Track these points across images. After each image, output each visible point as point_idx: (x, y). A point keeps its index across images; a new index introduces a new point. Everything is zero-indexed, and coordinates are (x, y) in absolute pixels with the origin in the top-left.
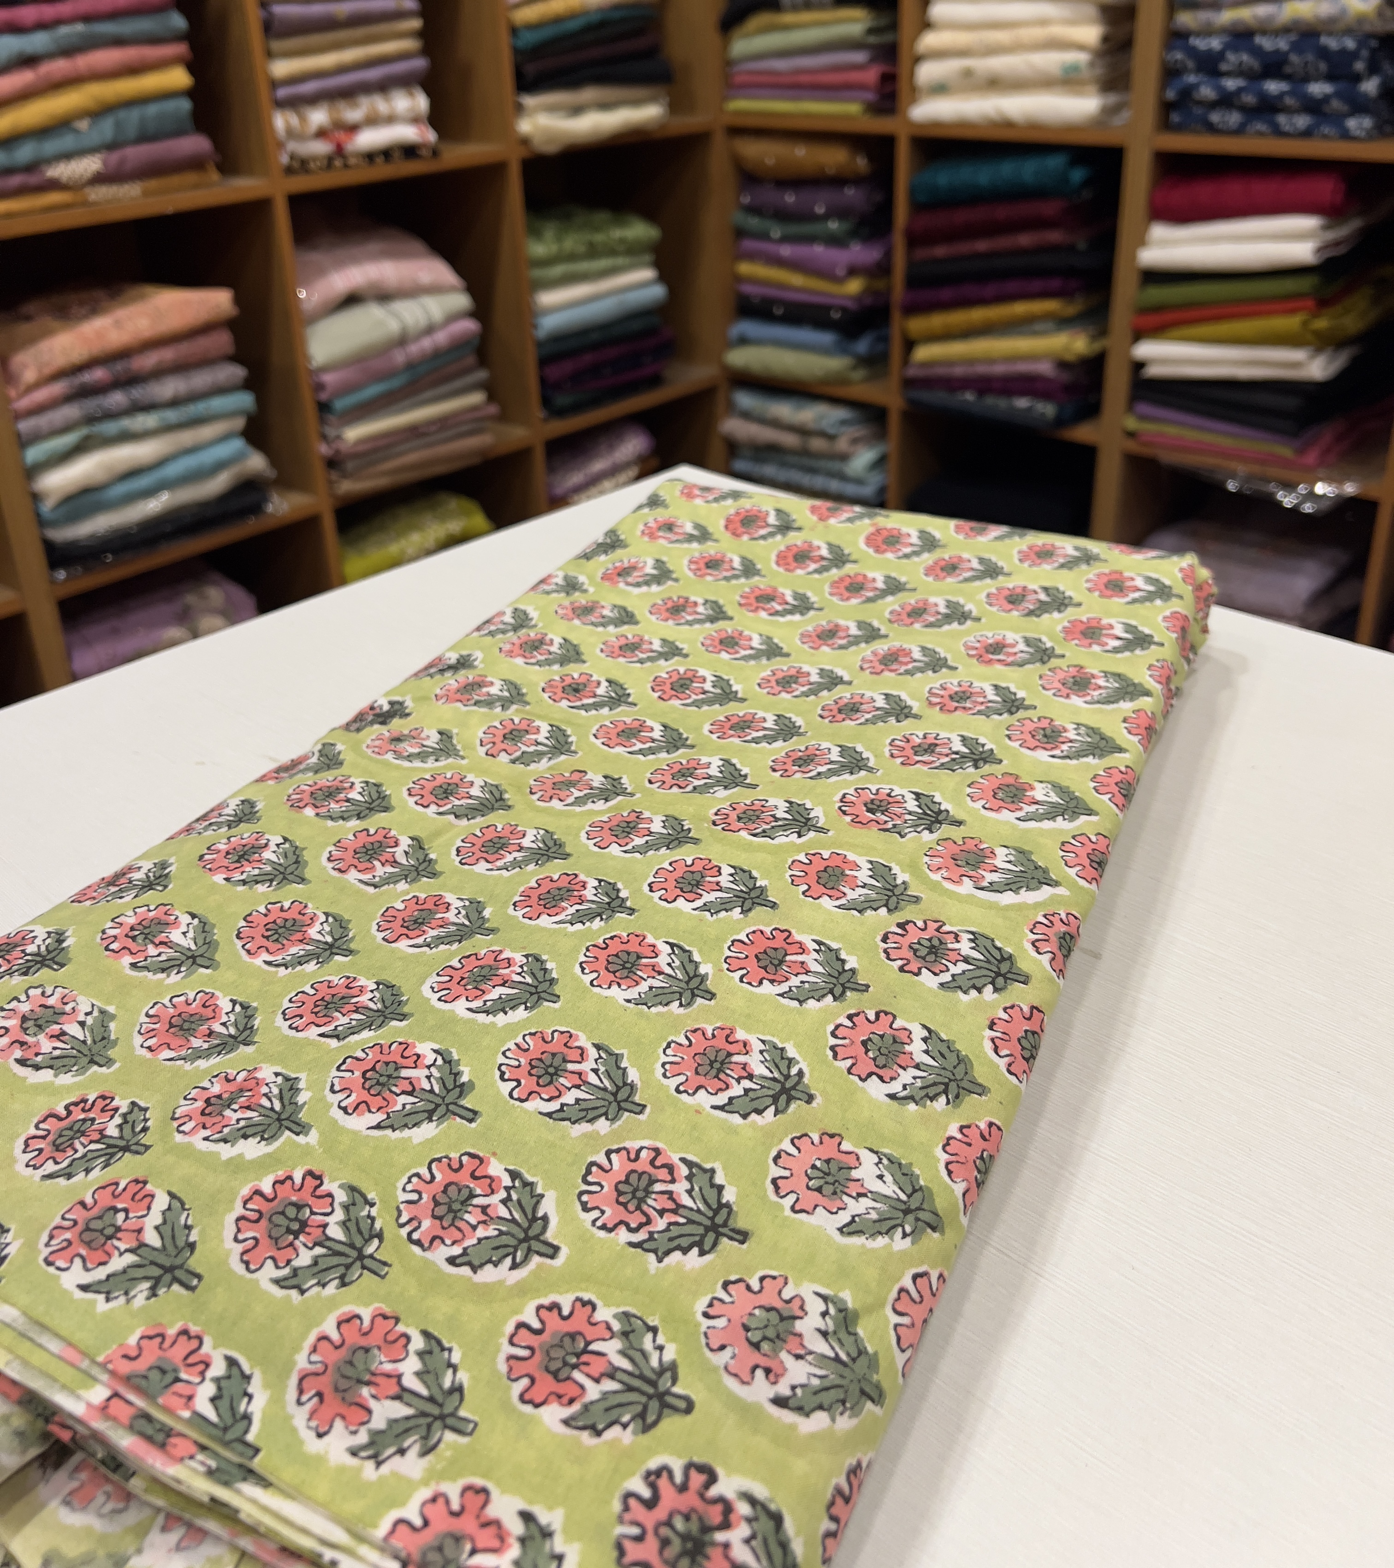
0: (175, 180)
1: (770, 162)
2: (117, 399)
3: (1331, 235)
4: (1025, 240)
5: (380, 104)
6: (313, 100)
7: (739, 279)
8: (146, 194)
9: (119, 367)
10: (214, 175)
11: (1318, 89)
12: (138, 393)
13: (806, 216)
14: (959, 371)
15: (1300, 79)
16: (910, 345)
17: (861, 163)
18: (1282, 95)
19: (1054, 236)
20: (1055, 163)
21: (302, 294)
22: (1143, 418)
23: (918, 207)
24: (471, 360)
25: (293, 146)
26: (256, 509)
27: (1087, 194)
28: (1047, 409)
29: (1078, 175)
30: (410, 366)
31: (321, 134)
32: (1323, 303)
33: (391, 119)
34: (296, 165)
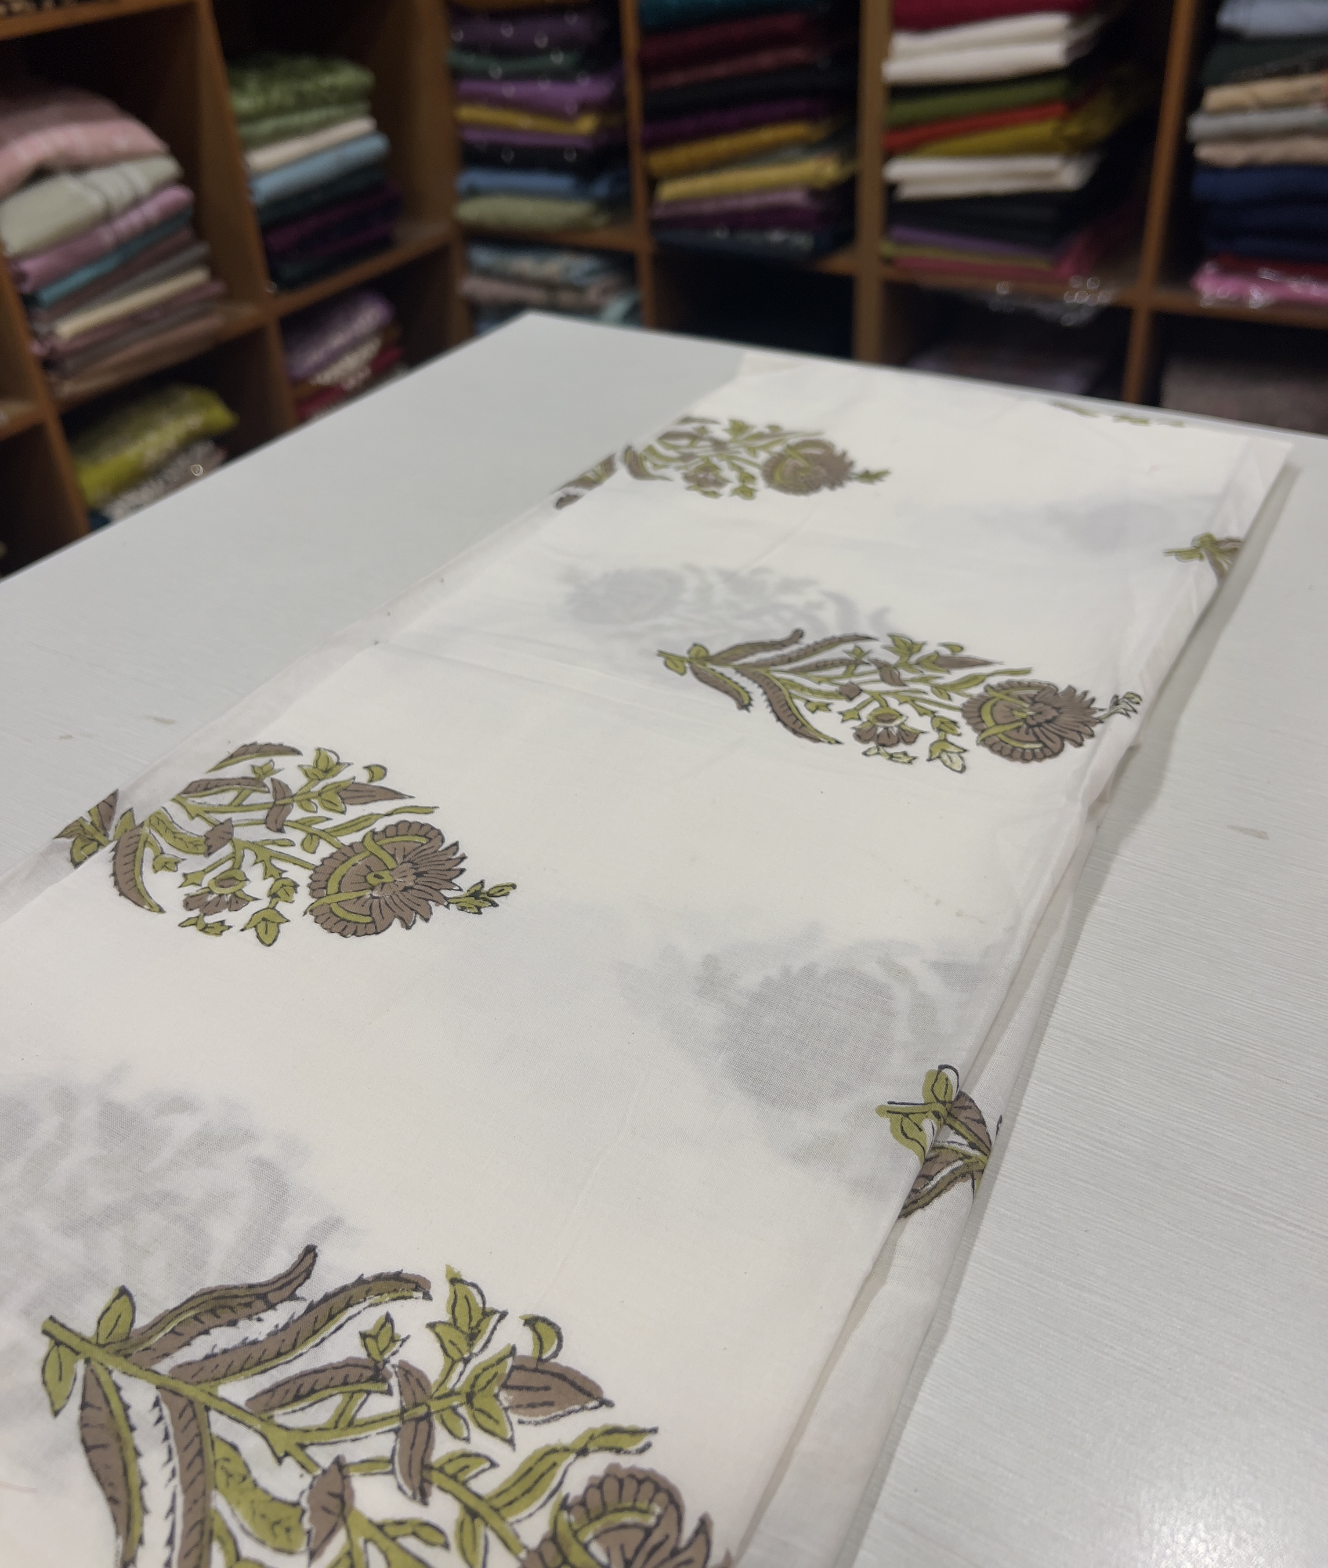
3: (1077, 34)
4: (766, 60)
7: (460, 126)
13: (527, 51)
14: (709, 208)
16: (653, 183)
19: (796, 54)
22: (899, 242)
23: (648, 32)
24: (186, 234)
28: (802, 241)
30: (121, 244)
32: (1072, 106)
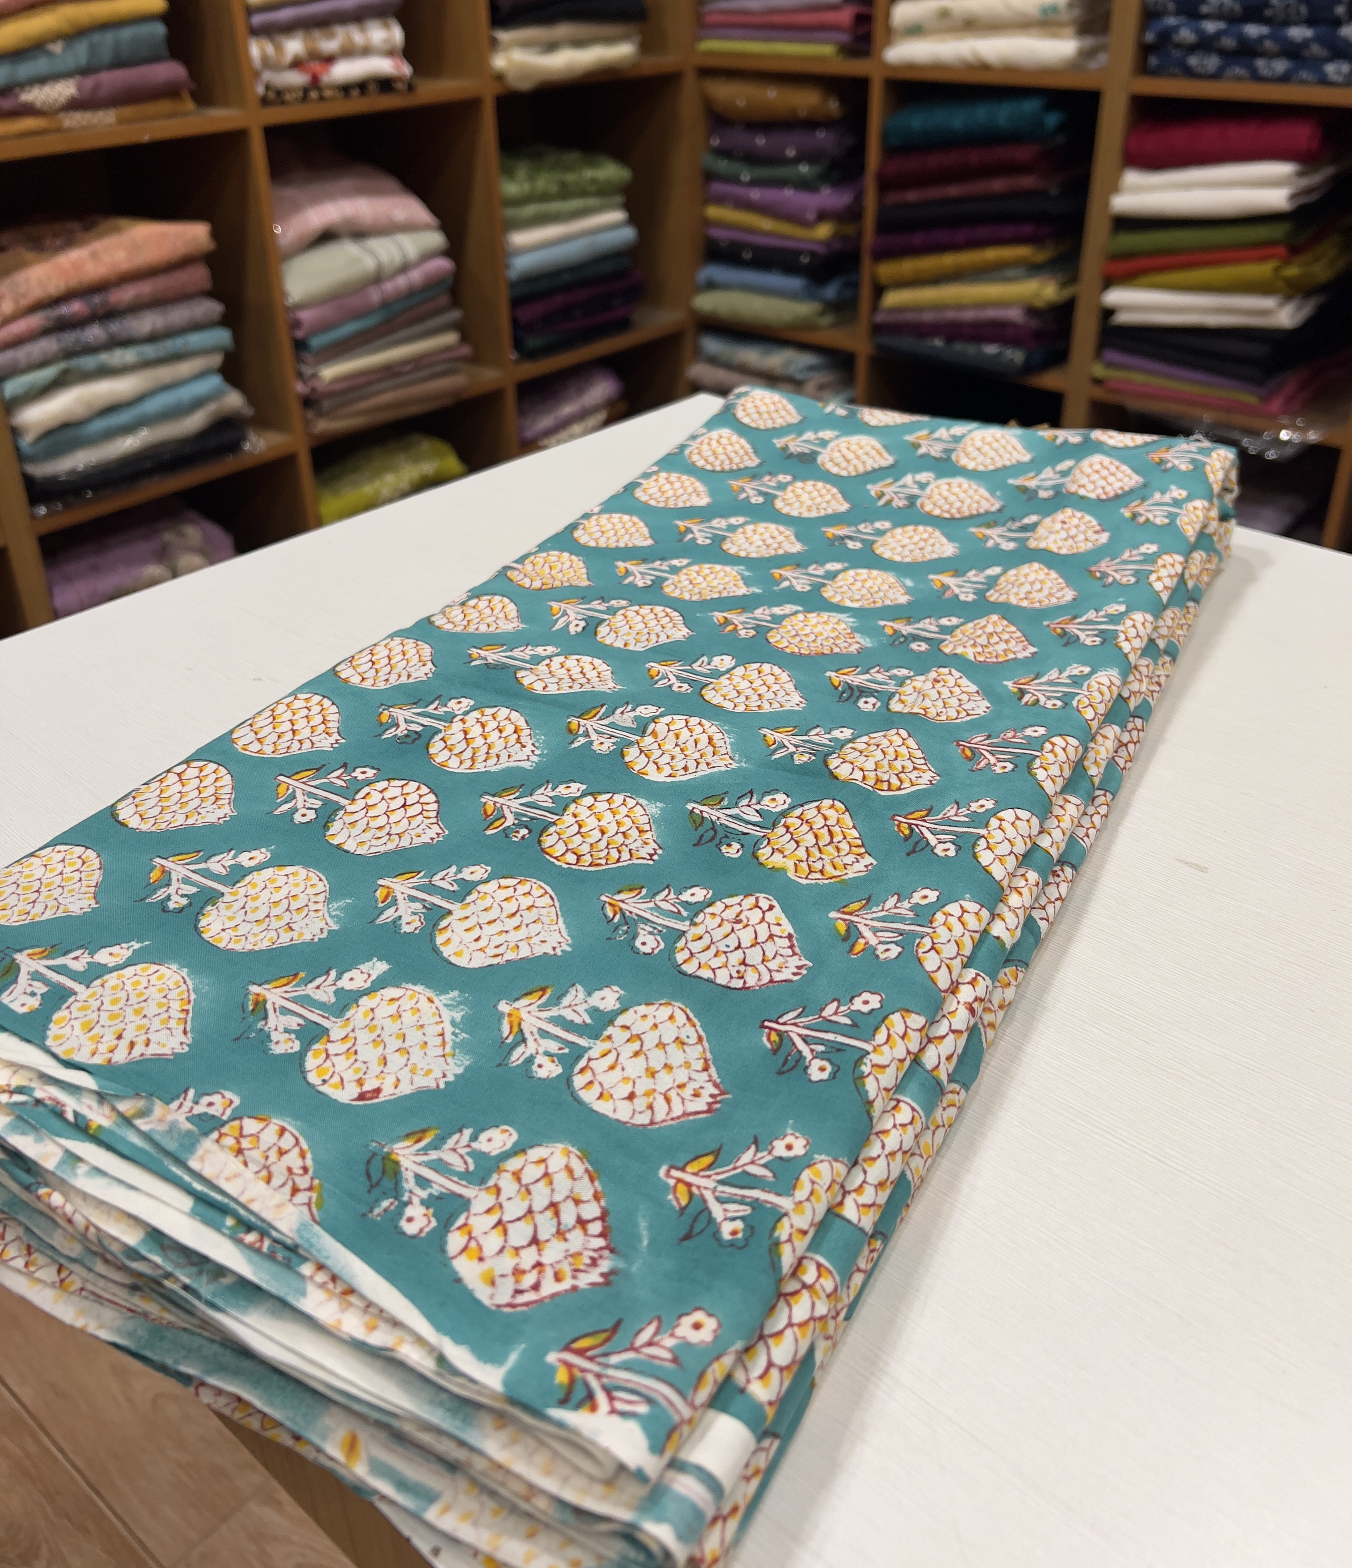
0: (150, 108)
1: (741, 103)
2: (95, 333)
3: (1305, 182)
4: (998, 185)
5: (356, 36)
6: (289, 28)
7: (708, 223)
8: (121, 121)
9: (97, 299)
10: (190, 105)
11: (1298, 33)
12: (116, 327)
13: (774, 160)
14: (928, 317)
15: (1279, 23)
16: (879, 290)
17: (833, 106)
18: (1261, 39)
19: (1028, 182)
20: (1030, 106)
21: (278, 230)
22: (1110, 365)
23: (890, 151)
24: (444, 299)
25: (268, 76)
26: (234, 447)
27: (1060, 140)
28: (1016, 356)
29: (1052, 120)
30: (386, 304)
31: (297, 64)
32: (1294, 250)
33: (366, 51)
34: (271, 95)
